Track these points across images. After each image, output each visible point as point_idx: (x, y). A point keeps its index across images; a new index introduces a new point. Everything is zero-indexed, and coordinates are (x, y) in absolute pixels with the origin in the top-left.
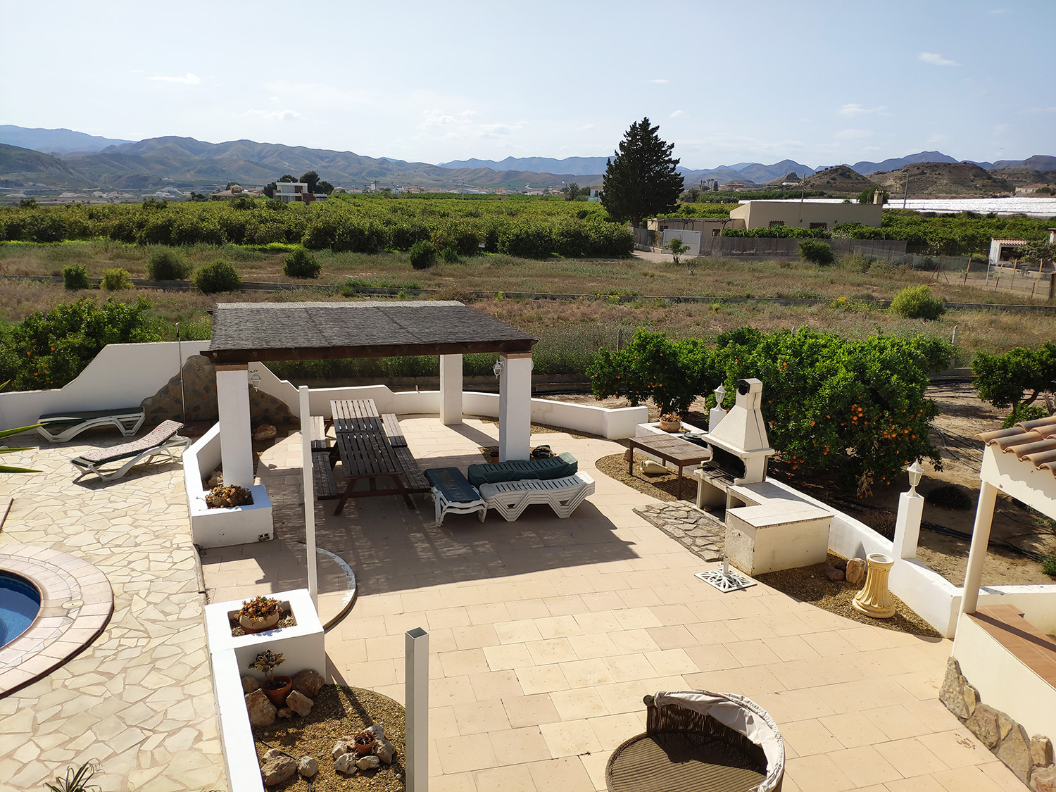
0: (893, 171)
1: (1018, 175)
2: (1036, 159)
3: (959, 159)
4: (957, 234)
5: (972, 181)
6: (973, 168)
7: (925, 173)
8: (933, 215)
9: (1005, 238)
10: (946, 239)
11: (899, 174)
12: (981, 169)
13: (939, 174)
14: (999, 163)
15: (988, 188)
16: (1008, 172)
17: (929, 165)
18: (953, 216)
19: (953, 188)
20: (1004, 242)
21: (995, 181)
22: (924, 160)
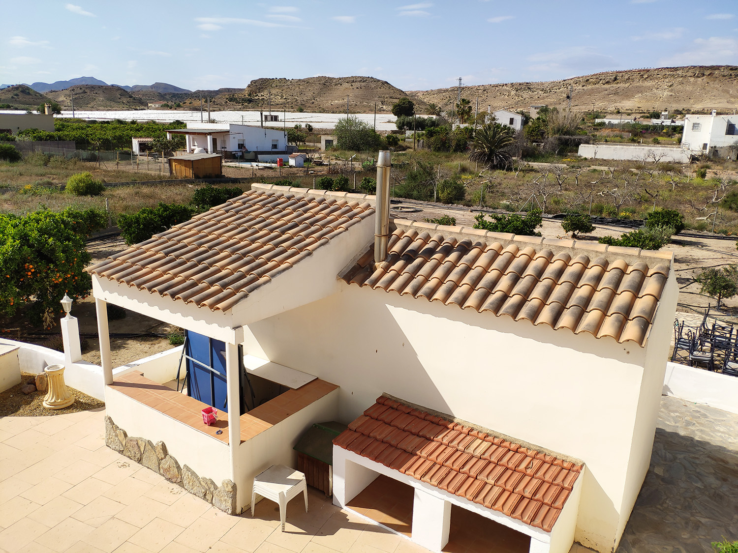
0: (62, 90)
1: (148, 96)
2: (157, 85)
3: (109, 83)
4: (109, 135)
5: (120, 99)
6: (118, 90)
7: (86, 92)
8: (94, 122)
9: (141, 137)
10: (102, 139)
11: (67, 92)
12: (124, 90)
13: (96, 93)
14: (135, 87)
15: (131, 103)
16: (142, 93)
17: (87, 86)
18: (108, 122)
19: (108, 103)
20: (140, 139)
21: (134, 99)
22: (84, 83)
